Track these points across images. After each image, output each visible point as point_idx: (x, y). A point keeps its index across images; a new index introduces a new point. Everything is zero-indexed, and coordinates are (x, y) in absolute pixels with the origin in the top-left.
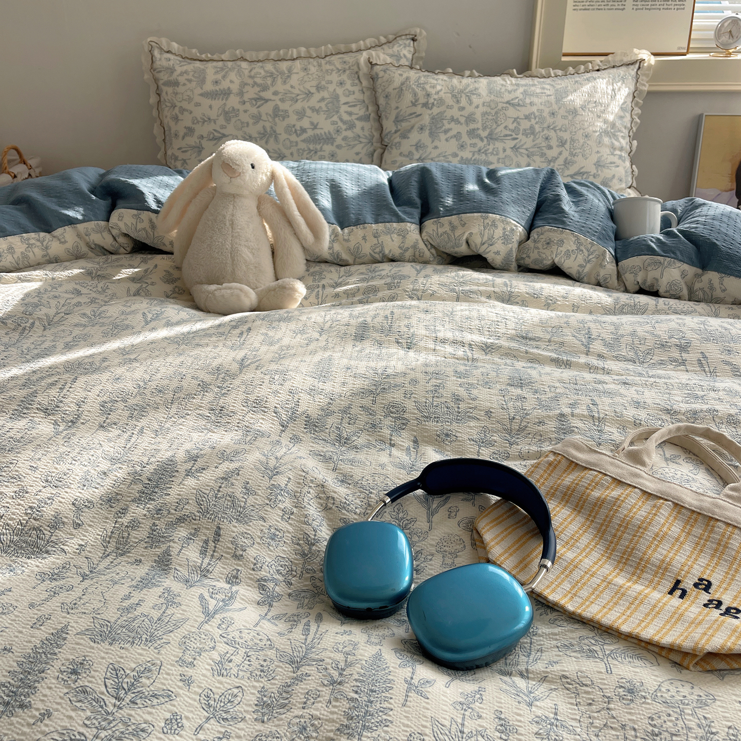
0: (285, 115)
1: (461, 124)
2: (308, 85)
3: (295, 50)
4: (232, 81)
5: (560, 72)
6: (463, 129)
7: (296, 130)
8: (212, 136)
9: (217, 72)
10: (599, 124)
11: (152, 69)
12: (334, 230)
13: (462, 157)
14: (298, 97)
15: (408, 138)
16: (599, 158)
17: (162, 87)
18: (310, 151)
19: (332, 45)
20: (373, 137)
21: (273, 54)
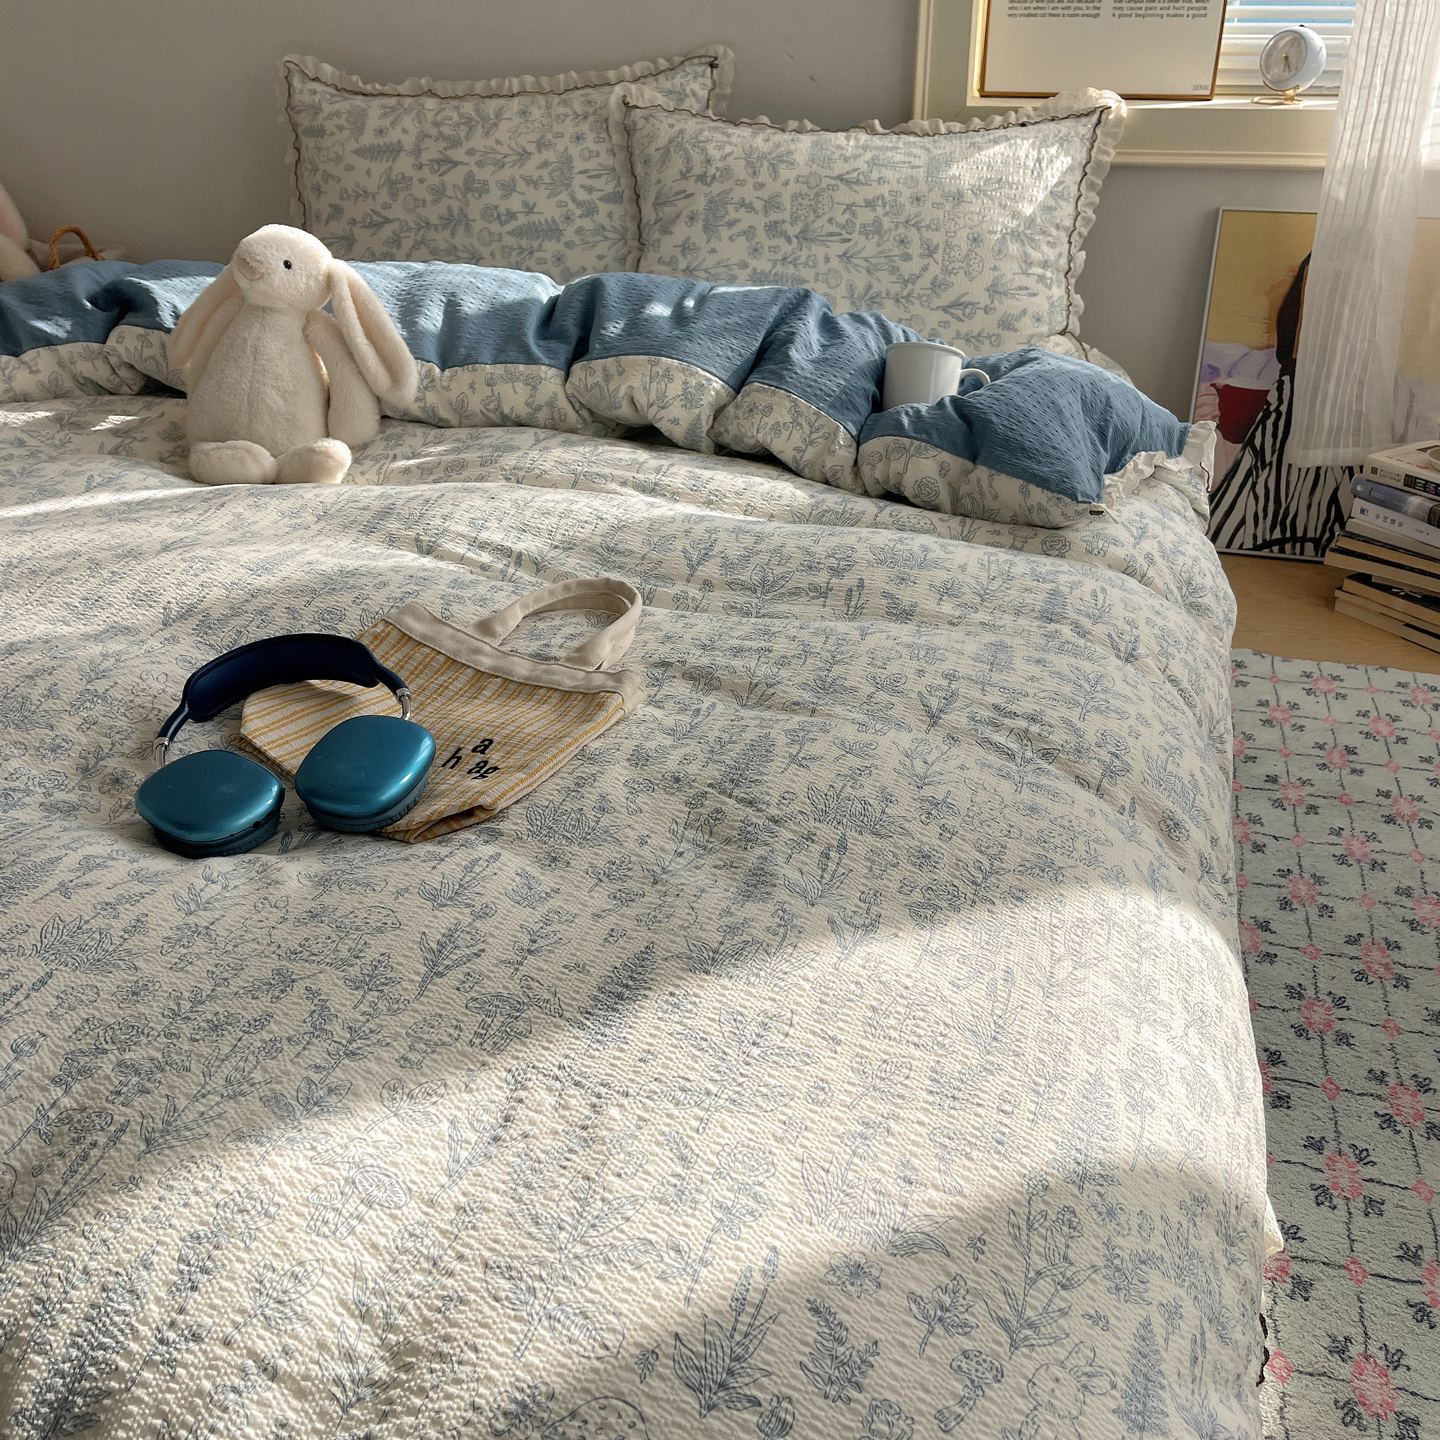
1: (757, 212)
2: (523, 141)
3: (515, 81)
4: (406, 131)
5: (957, 126)
6: (759, 221)
7: (499, 215)
8: (368, 221)
9: (384, 115)
10: (1003, 222)
11: (289, 106)
12: (429, 372)
13: (755, 270)
14: (506, 160)
15: (672, 233)
16: (996, 279)
17: (301, 137)
18: (522, 250)
19: (578, 72)
20: (625, 229)
21: (479, 86)
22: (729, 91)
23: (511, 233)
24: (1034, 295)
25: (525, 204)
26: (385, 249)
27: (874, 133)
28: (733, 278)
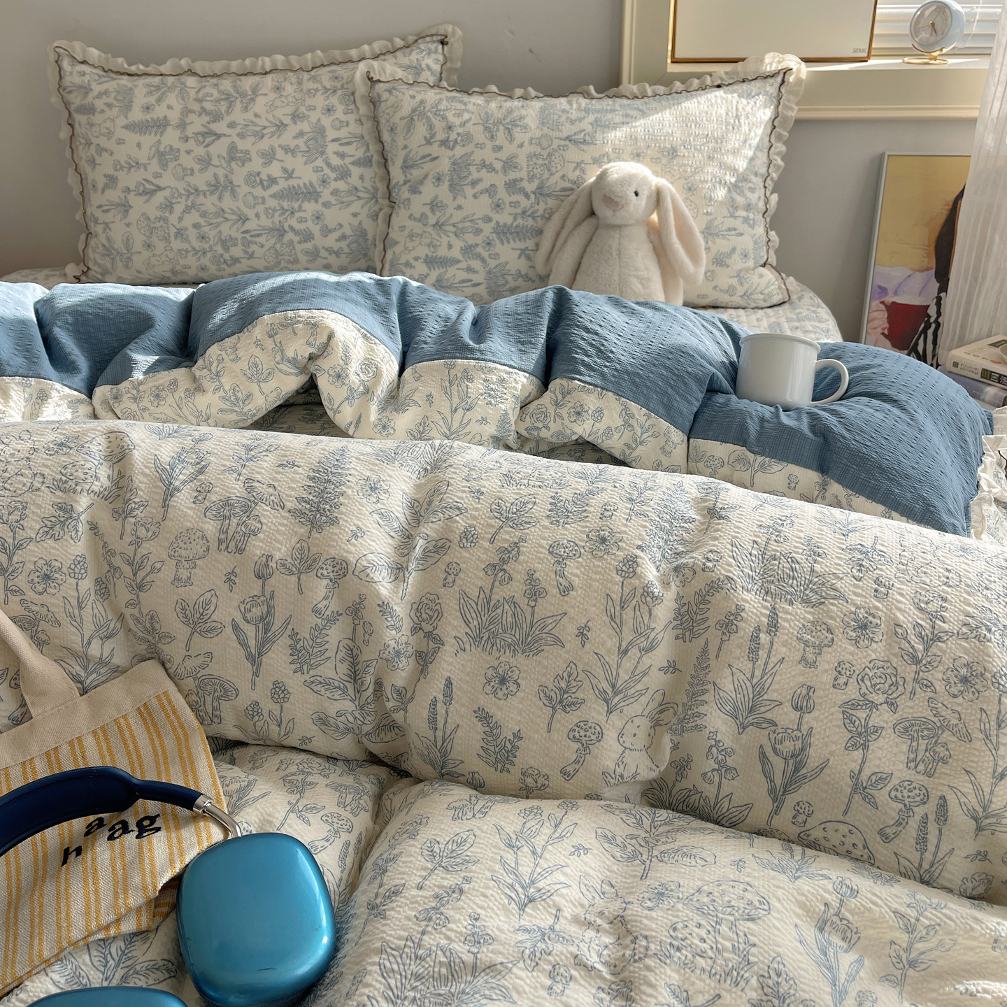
0: (245, 158)
1: (497, 172)
2: (279, 113)
3: (267, 60)
4: (170, 108)
5: (661, 89)
7: (261, 181)
8: (141, 188)
9: (149, 93)
10: (712, 170)
11: (61, 87)
13: (498, 223)
14: (265, 131)
15: (420, 193)
16: (710, 223)
17: (73, 113)
18: (284, 211)
19: (322, 52)
20: (376, 189)
21: (235, 65)
22: (459, 65)
23: (273, 196)
24: (741, 234)
25: (285, 170)
26: (158, 214)
27: (591, 97)
28: (478, 231)
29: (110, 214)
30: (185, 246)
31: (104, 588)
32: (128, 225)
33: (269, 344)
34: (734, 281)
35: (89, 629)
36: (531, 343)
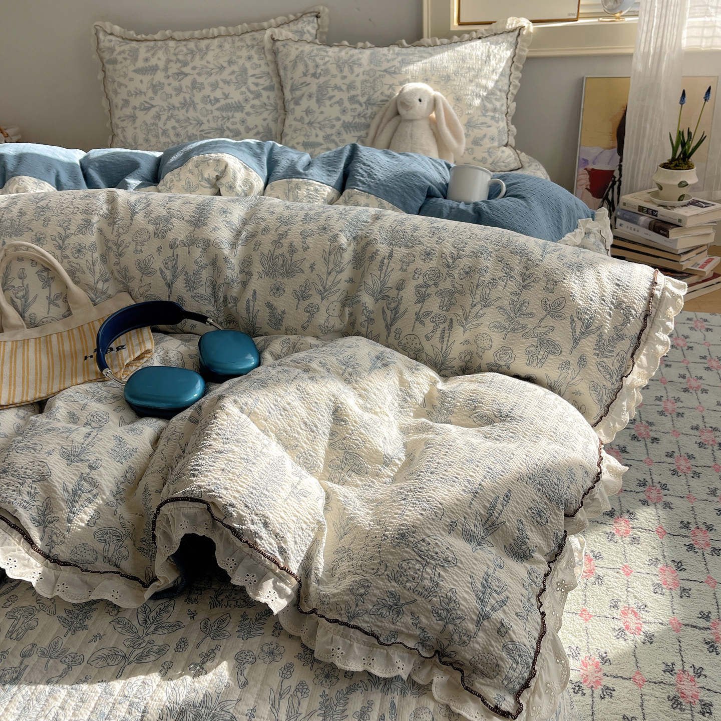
0: (201, 87)
1: (343, 91)
2: (221, 61)
3: (215, 30)
4: (160, 59)
5: (446, 41)
7: (210, 101)
8: (143, 107)
9: (148, 51)
10: (471, 88)
11: (98, 48)
13: (344, 121)
14: (213, 71)
15: (300, 105)
16: (469, 119)
17: (106, 65)
18: (224, 118)
19: (248, 24)
20: (277, 104)
21: (197, 33)
22: (326, 30)
23: (217, 109)
24: (490, 126)
25: (224, 94)
26: (152, 121)
27: (403, 47)
28: (333, 126)
29: (125, 123)
30: (168, 140)
31: (104, 258)
32: (135, 128)
33: (196, 171)
34: (486, 155)
35: (97, 275)
36: (334, 171)
